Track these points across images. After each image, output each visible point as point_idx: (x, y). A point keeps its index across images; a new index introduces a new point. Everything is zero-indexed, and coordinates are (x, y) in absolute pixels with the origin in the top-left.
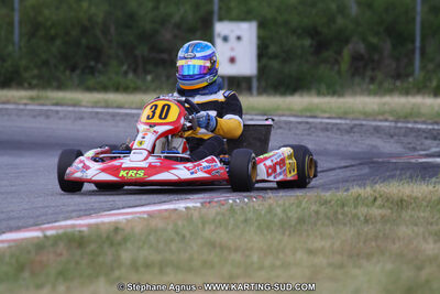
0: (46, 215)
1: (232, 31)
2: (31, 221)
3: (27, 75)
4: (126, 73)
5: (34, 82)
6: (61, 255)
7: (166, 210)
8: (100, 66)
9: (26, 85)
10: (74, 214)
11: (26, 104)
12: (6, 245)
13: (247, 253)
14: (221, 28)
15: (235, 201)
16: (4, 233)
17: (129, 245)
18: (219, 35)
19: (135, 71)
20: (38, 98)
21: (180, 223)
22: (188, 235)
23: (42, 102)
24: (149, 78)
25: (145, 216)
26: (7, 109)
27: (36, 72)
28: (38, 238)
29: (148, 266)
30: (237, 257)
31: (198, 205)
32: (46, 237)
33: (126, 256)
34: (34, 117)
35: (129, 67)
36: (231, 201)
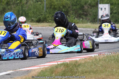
0: (57, 58)
1: (103, 7)
2: (53, 60)
3: (48, 19)
4: (75, 18)
5: (50, 21)
6: (62, 69)
7: (89, 57)
8: (67, 16)
9: (48, 22)
10: (64, 58)
11: (48, 27)
12: (47, 66)
13: (112, 68)
14: (100, 6)
15: (107, 54)
16: (46, 63)
17: (80, 66)
18: (100, 8)
19: (77, 18)
20: (51, 25)
21: (93, 60)
22: (96, 64)
23: (52, 26)
24: (81, 19)
25: (84, 58)
26: (43, 28)
27: (50, 18)
28: (56, 64)
29: (86, 72)
30: (110, 70)
31: (98, 55)
32: (58, 64)
33: (80, 70)
34: (51, 30)
35: (76, 16)
36: (106, 54)
